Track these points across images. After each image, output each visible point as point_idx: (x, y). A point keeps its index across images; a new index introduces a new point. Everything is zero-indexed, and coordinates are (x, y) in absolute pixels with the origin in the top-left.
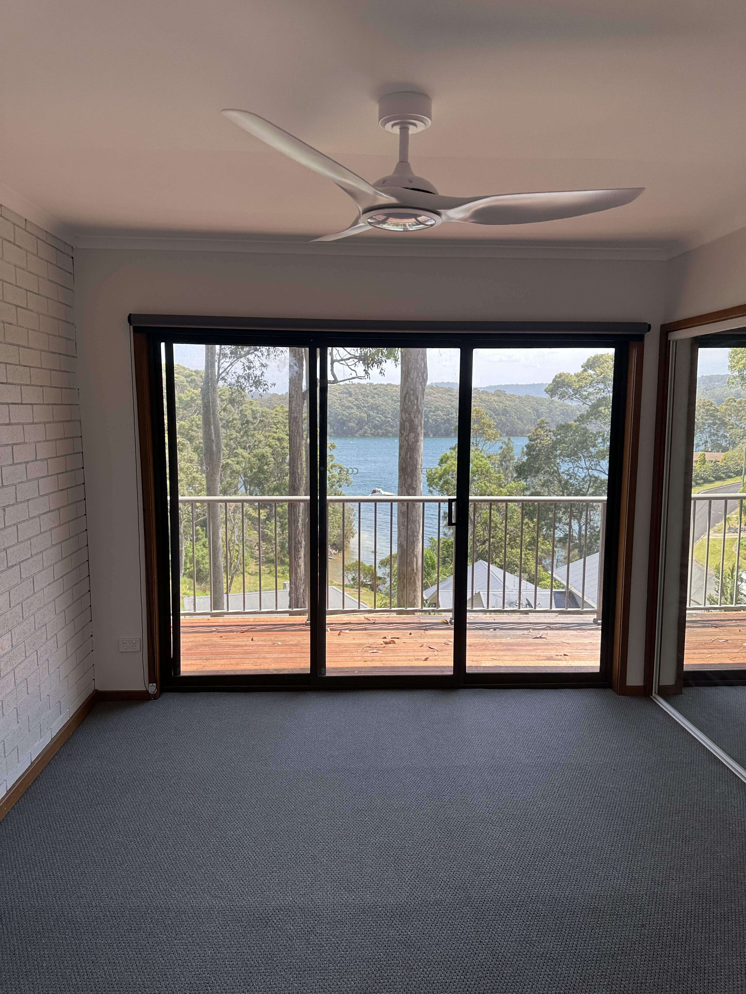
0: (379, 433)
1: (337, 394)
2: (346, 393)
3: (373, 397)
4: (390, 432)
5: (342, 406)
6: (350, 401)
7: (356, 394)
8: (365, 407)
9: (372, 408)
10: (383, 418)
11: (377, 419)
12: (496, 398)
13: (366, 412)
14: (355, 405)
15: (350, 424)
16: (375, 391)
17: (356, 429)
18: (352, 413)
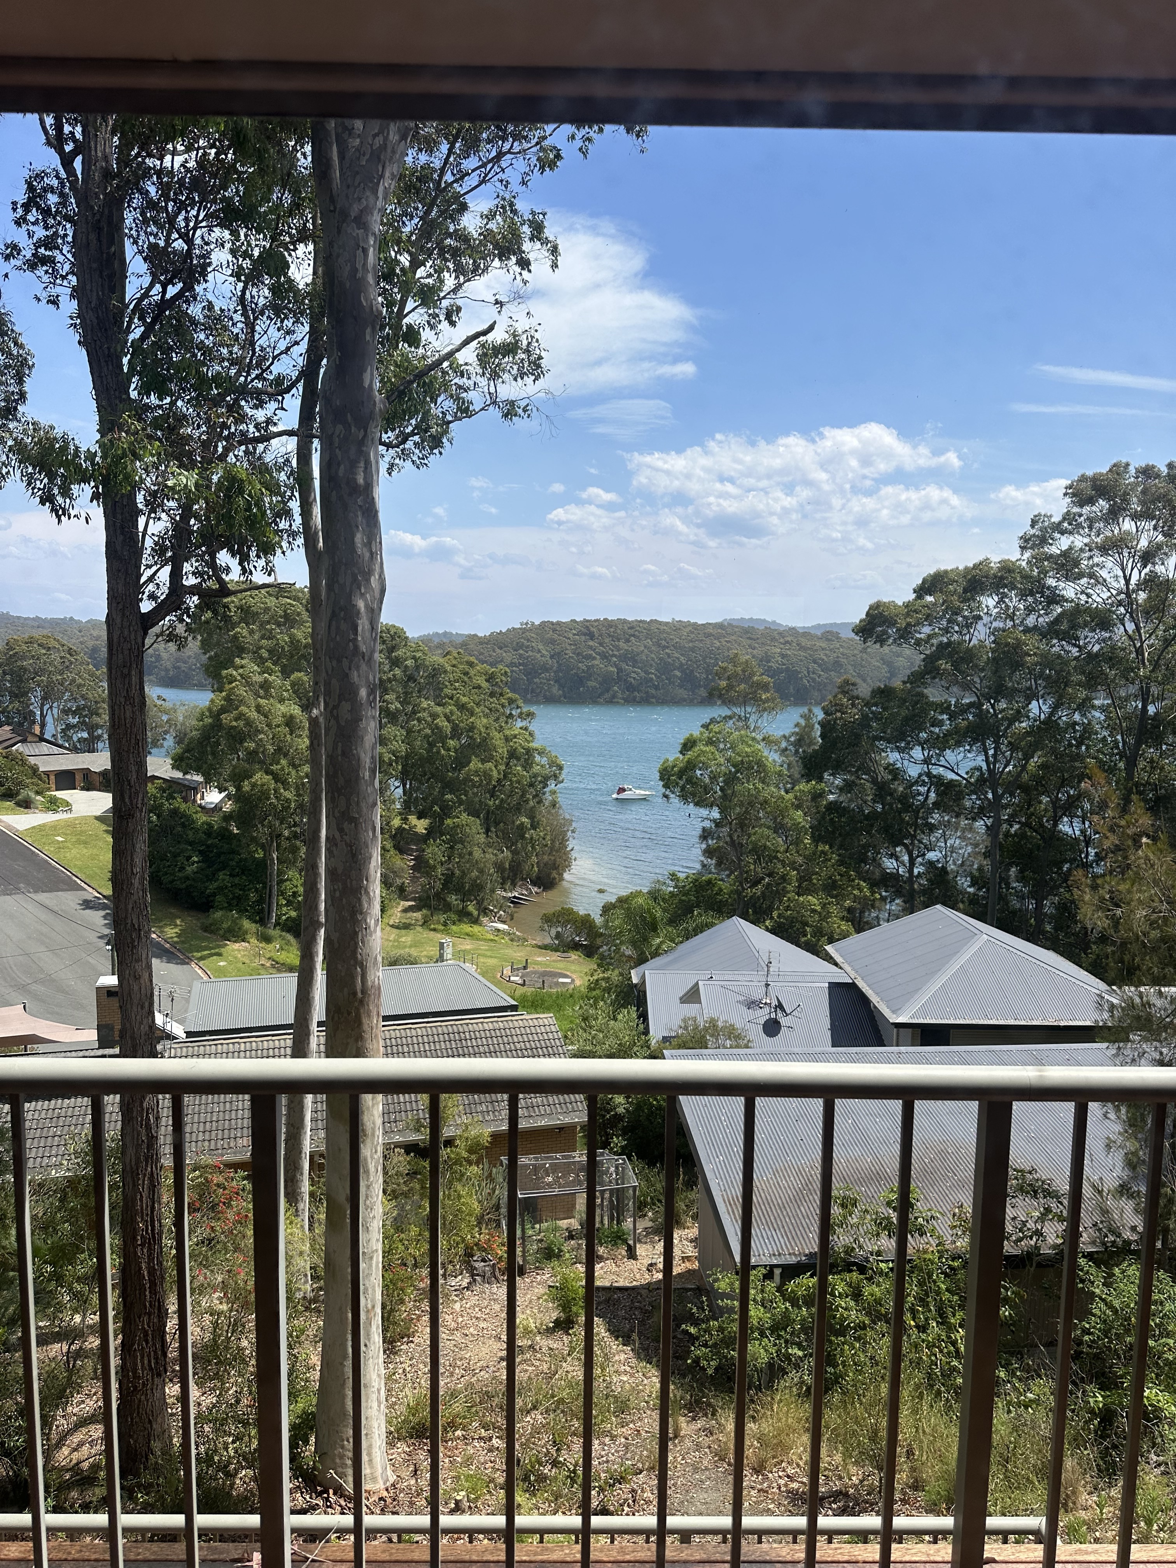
0: (635, 697)
1: (571, 636)
2: (585, 634)
3: (628, 641)
4: (653, 697)
5: (578, 654)
6: (591, 647)
7: (601, 635)
8: (615, 656)
9: (624, 658)
10: (643, 674)
11: (633, 675)
12: (824, 645)
13: (616, 666)
14: (599, 654)
15: (590, 684)
16: (631, 632)
17: (599, 691)
18: (593, 666)
